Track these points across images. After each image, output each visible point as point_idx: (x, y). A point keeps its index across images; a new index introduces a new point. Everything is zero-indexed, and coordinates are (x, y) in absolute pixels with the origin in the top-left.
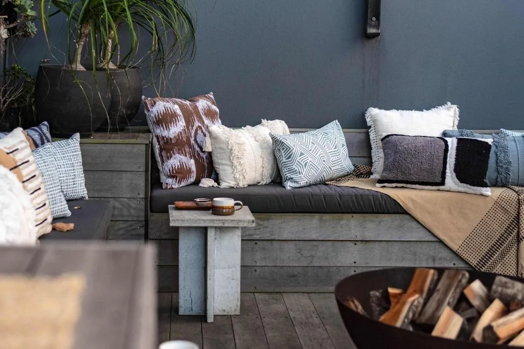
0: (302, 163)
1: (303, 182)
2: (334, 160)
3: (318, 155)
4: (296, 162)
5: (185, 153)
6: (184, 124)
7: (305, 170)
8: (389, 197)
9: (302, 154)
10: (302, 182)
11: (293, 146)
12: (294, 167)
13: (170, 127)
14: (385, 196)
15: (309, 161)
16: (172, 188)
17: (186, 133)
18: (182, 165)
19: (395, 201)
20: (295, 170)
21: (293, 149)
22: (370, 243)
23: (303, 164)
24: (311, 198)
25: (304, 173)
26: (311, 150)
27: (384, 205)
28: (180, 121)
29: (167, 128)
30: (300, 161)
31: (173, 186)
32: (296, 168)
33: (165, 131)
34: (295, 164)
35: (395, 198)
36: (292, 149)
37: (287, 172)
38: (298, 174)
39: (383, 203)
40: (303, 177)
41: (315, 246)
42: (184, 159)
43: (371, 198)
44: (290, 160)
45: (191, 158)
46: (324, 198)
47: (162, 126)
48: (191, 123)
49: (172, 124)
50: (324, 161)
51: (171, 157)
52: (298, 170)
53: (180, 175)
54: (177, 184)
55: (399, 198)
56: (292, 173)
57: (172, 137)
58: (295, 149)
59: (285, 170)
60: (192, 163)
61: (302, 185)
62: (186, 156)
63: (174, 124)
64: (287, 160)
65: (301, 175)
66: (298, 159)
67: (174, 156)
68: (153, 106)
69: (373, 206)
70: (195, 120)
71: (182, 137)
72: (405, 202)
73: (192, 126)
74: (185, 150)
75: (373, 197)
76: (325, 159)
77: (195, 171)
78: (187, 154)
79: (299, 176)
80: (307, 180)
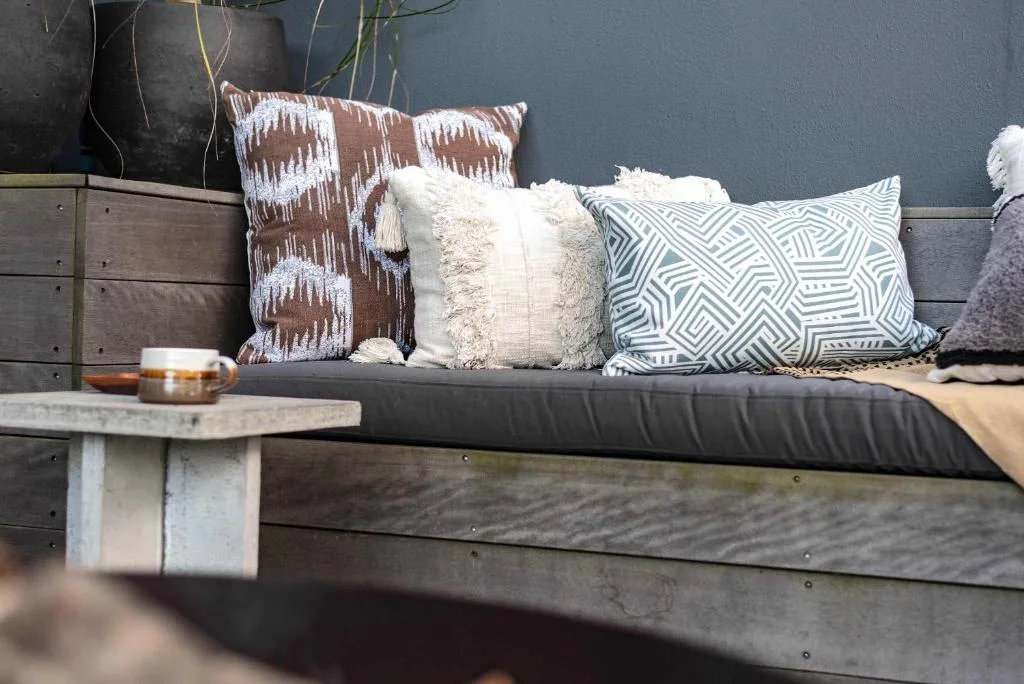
0: (666, 288)
1: (667, 354)
2: (812, 291)
3: (744, 266)
4: (648, 284)
5: (321, 255)
6: (336, 167)
7: (675, 313)
8: (934, 409)
9: (671, 258)
10: (658, 355)
11: (640, 231)
12: (639, 300)
13: (282, 172)
14: (916, 405)
15: (696, 283)
16: (263, 361)
17: (333, 192)
18: (300, 290)
19: (952, 425)
20: (639, 313)
21: (640, 240)
22: (861, 585)
23: (672, 294)
24: (647, 401)
25: (667, 324)
26: (715, 248)
27: (911, 437)
28: (320, 157)
29: (275, 175)
30: (660, 282)
31: (269, 356)
32: (646, 305)
33: (267, 184)
34: (644, 292)
35: (955, 413)
36: (635, 239)
37: (621, 322)
38: (650, 325)
39: (907, 429)
40: (663, 337)
41: (666, 580)
42: (310, 270)
43: (864, 411)
44: (628, 277)
45: (340, 271)
46: (694, 403)
47: (261, 170)
48: (363, 165)
49: (292, 162)
50: (766, 290)
51: (274, 263)
52: (648, 314)
53: (286, 321)
54: (277, 348)
55: (970, 415)
56: (633, 325)
57: (283, 202)
58: (646, 239)
59: (617, 315)
60: (340, 289)
61: (659, 363)
62: (321, 263)
63: (297, 163)
64: (622, 279)
65: (659, 330)
66: (653, 275)
67: (281, 262)
68: (248, 111)
69: (868, 444)
70: (380, 160)
71: (315, 206)
72: (994, 430)
73: (365, 178)
74: (320, 245)
75: (872, 408)
76: (769, 284)
77: (349, 311)
78: (327, 259)
79: (652, 332)
80: (681, 351)
